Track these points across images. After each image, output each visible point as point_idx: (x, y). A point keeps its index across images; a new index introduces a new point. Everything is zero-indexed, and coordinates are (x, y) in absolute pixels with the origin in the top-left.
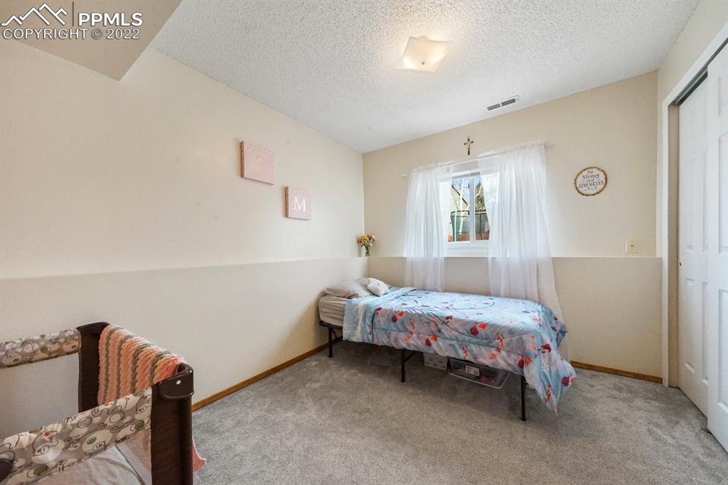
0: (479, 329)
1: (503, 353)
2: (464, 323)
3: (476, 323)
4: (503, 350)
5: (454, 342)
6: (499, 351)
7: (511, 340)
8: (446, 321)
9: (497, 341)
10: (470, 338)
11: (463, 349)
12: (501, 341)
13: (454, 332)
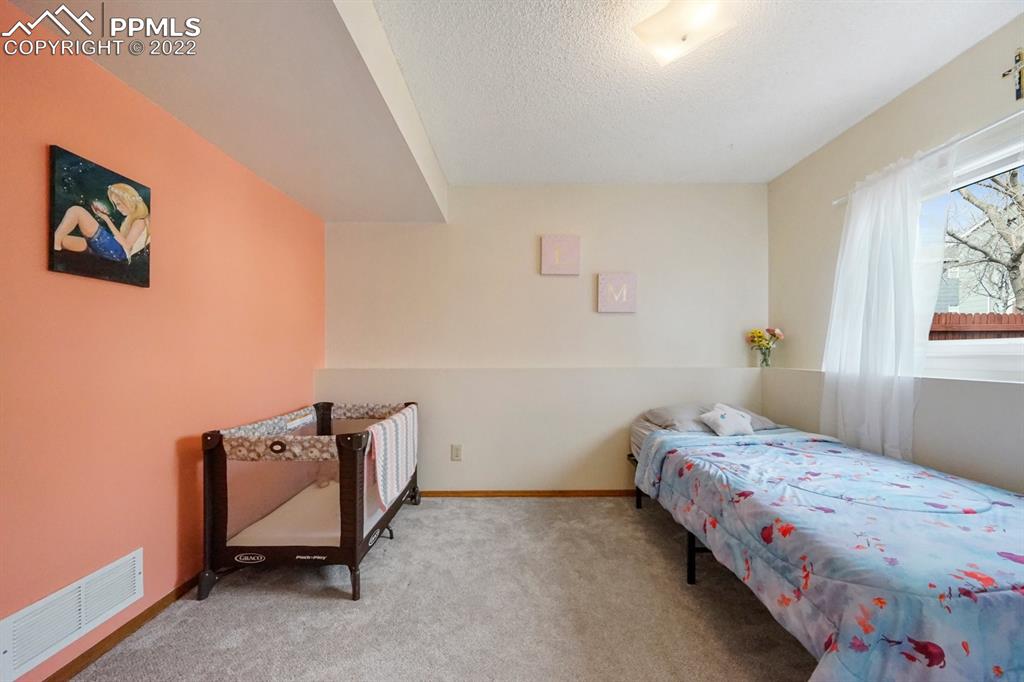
0: (776, 533)
1: (805, 606)
2: (759, 513)
3: (778, 521)
4: (806, 597)
5: (733, 542)
6: (798, 598)
7: (825, 583)
8: (736, 498)
9: (801, 574)
10: (759, 546)
11: (747, 562)
12: (807, 576)
13: (739, 522)
